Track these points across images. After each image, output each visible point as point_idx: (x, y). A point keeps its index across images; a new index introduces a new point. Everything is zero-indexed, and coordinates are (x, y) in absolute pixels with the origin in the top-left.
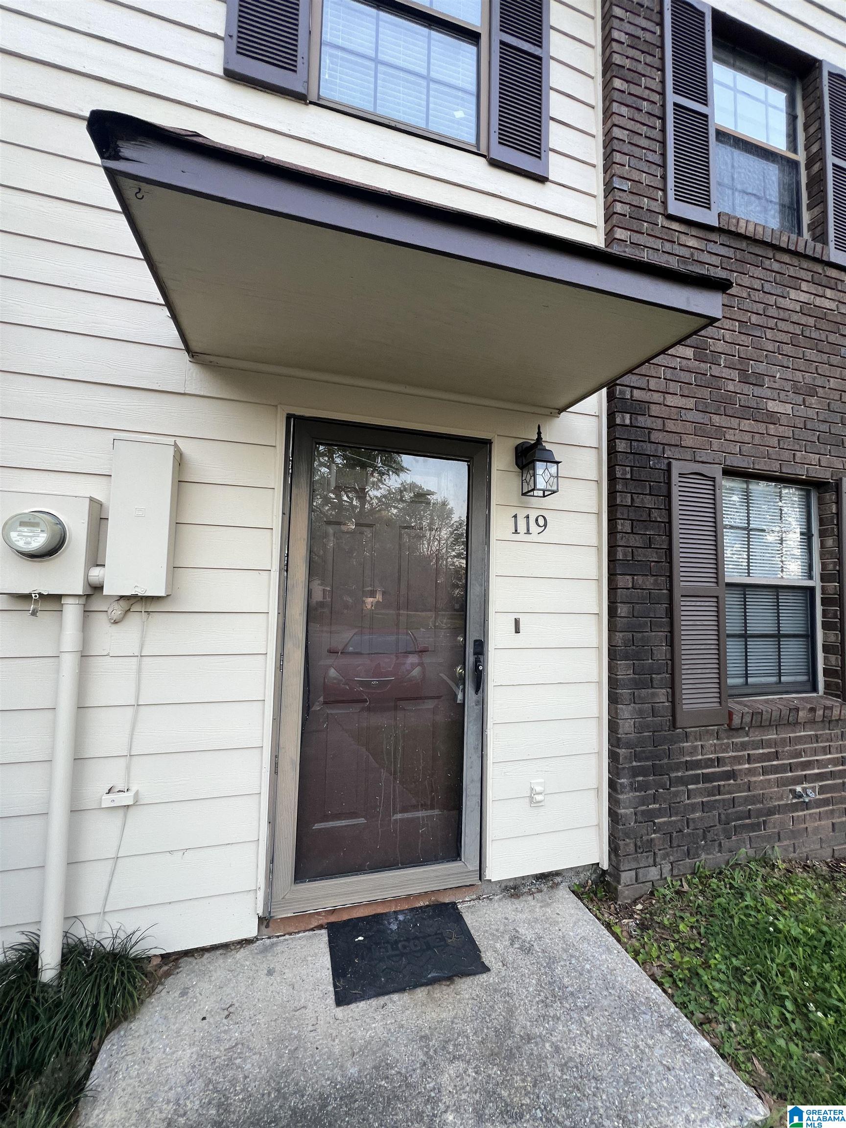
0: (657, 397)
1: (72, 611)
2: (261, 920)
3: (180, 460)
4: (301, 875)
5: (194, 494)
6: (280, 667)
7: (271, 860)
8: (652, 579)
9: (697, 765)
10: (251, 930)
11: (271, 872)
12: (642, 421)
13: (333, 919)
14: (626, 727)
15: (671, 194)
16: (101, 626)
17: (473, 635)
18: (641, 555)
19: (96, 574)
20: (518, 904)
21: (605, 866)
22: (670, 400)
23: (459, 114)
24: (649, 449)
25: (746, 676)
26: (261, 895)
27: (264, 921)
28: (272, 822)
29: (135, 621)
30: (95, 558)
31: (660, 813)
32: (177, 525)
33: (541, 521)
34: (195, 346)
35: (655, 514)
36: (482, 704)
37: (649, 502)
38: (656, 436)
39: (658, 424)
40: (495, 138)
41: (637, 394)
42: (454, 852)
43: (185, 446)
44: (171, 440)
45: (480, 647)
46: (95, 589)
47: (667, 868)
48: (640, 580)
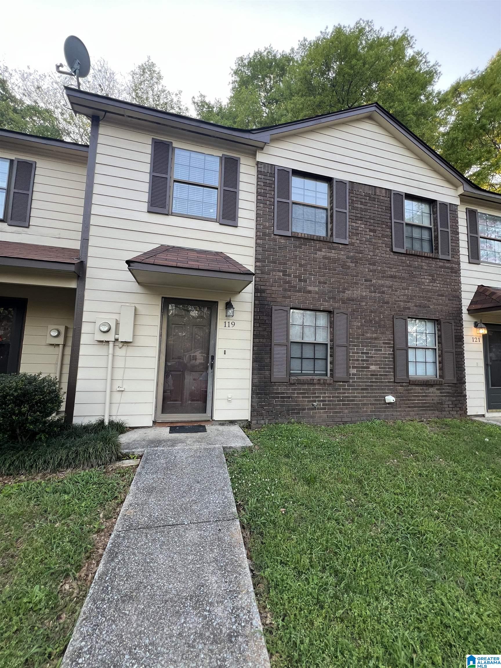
0: (269, 288)
1: (111, 344)
2: (153, 422)
3: (136, 309)
4: (163, 412)
5: (138, 317)
6: (159, 360)
7: (156, 407)
8: (265, 340)
9: (278, 393)
10: (151, 424)
11: (156, 410)
12: (263, 295)
13: (172, 425)
14: (256, 381)
15: (275, 228)
16: (117, 348)
17: (211, 354)
18: (262, 333)
19: (117, 336)
20: (223, 427)
21: (249, 420)
22: (273, 288)
23: (212, 211)
24: (266, 303)
25: (302, 370)
26: (153, 415)
27: (154, 422)
28: (156, 398)
29: (124, 348)
30: (117, 333)
31: (265, 406)
32: (135, 325)
33: (233, 324)
34: (139, 282)
35: (267, 321)
36: (213, 373)
37: (265, 318)
38: (268, 299)
39: (269, 295)
40: (221, 217)
41: (262, 287)
42: (205, 411)
43: (137, 306)
44: (134, 305)
45: (213, 358)
46: (117, 340)
47: (267, 421)
48: (261, 340)
